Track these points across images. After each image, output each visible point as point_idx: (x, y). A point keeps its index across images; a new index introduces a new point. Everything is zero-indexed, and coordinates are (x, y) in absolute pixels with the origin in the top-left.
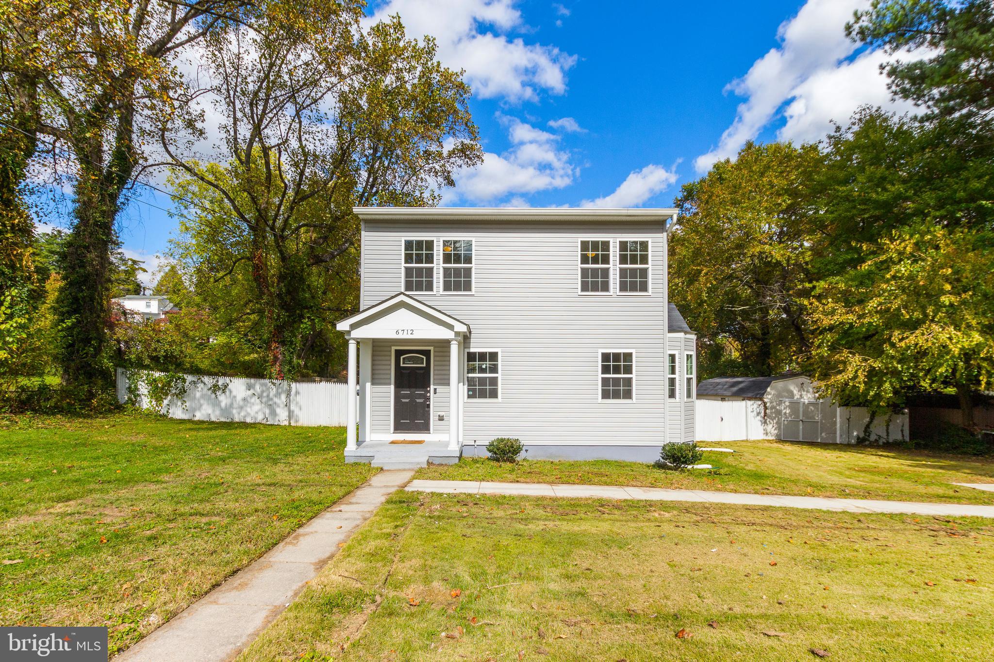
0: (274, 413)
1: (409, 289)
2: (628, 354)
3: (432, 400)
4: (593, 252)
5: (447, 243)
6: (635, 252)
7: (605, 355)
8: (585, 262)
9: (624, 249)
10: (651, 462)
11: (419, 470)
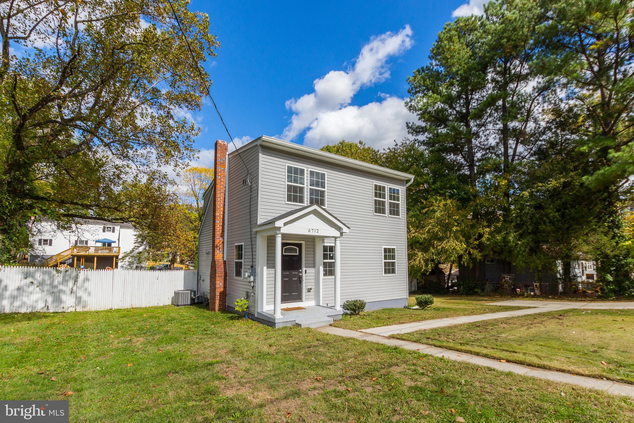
0: (58, 300)
1: (289, 199)
2: (394, 249)
3: (304, 278)
4: (379, 192)
5: (312, 173)
6: (394, 195)
7: (385, 249)
8: (376, 196)
9: (390, 192)
10: (402, 307)
11: (331, 325)
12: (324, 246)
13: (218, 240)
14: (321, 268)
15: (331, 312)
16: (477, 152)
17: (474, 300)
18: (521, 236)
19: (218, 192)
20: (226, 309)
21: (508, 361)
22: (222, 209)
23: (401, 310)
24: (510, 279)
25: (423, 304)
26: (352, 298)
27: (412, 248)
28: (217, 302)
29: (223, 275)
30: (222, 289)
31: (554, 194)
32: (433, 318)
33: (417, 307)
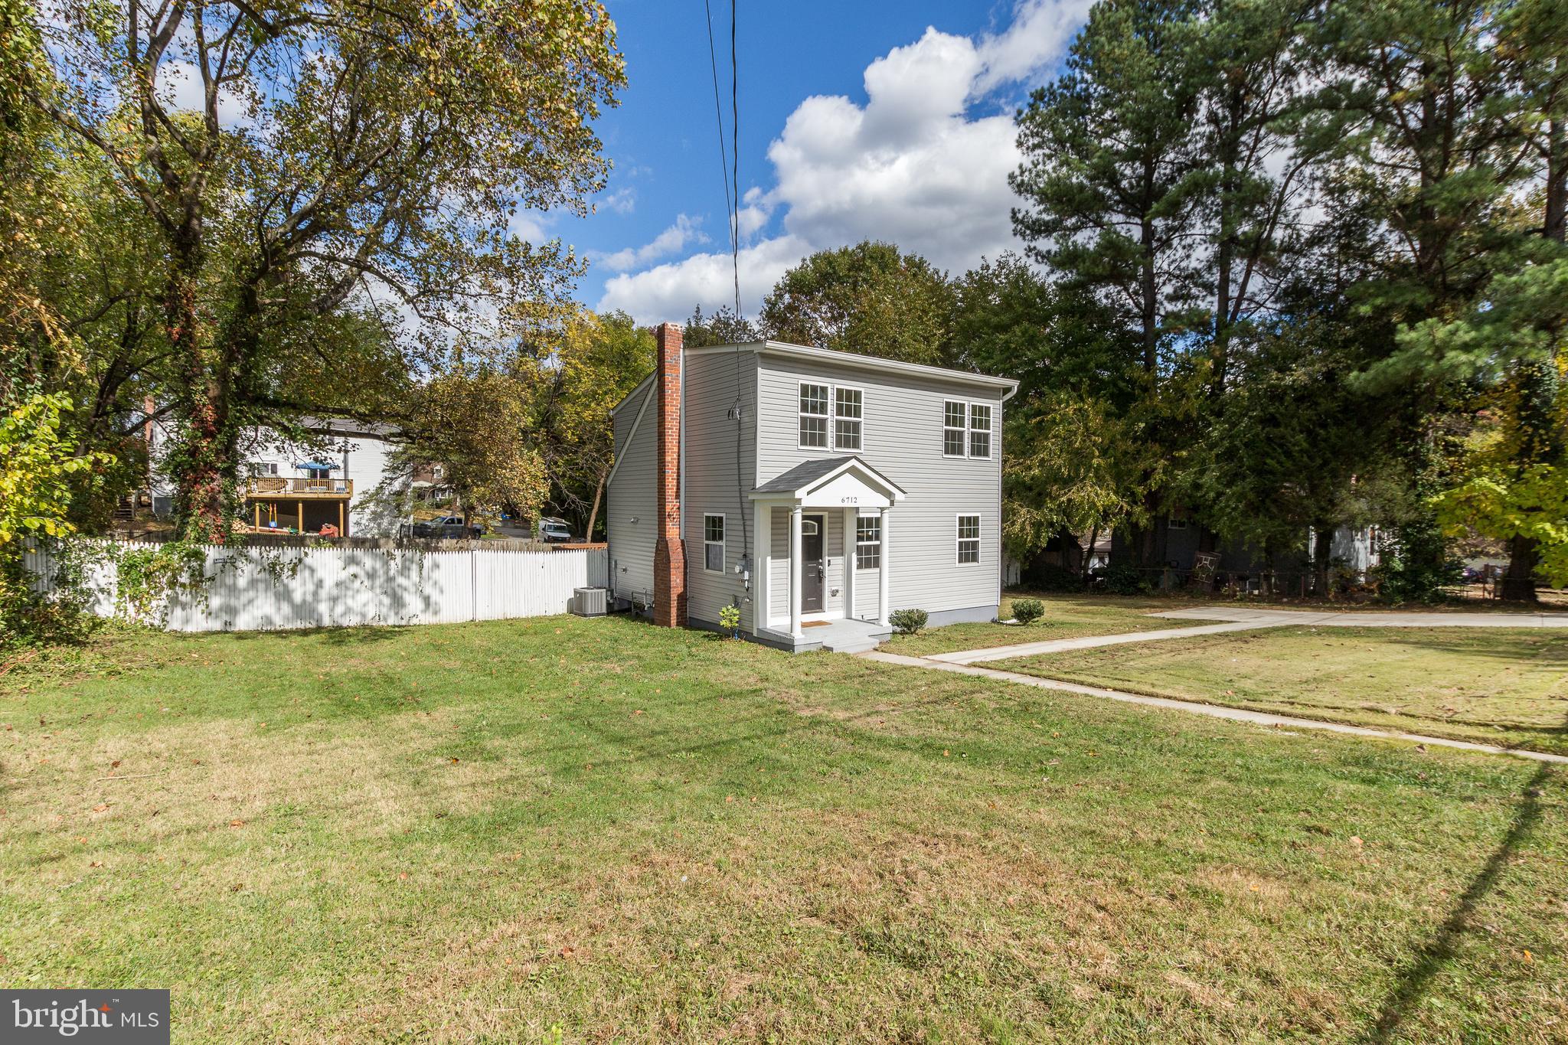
0: (397, 602)
1: (803, 442)
2: (976, 519)
3: (827, 573)
4: (953, 414)
5: (840, 392)
6: (981, 416)
7: (961, 519)
8: (947, 423)
9: (974, 413)
10: (989, 620)
11: (876, 650)
12: (859, 520)
13: (671, 505)
14: (854, 557)
15: (874, 629)
16: (1164, 284)
17: (1127, 606)
18: (1232, 479)
19: (668, 418)
20: (688, 622)
21: (1115, 690)
22: (676, 449)
23: (985, 626)
24: (1211, 563)
25: (1025, 616)
26: (904, 606)
27: (1010, 496)
28: (674, 612)
29: (682, 565)
30: (681, 590)
31: (1304, 395)
32: (1038, 640)
33: (1014, 621)
